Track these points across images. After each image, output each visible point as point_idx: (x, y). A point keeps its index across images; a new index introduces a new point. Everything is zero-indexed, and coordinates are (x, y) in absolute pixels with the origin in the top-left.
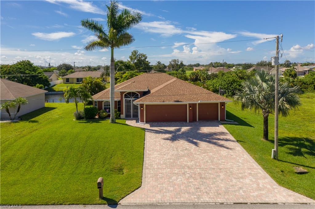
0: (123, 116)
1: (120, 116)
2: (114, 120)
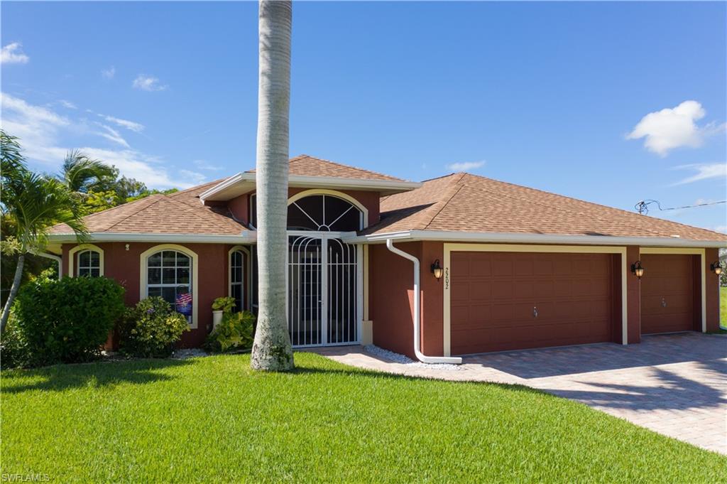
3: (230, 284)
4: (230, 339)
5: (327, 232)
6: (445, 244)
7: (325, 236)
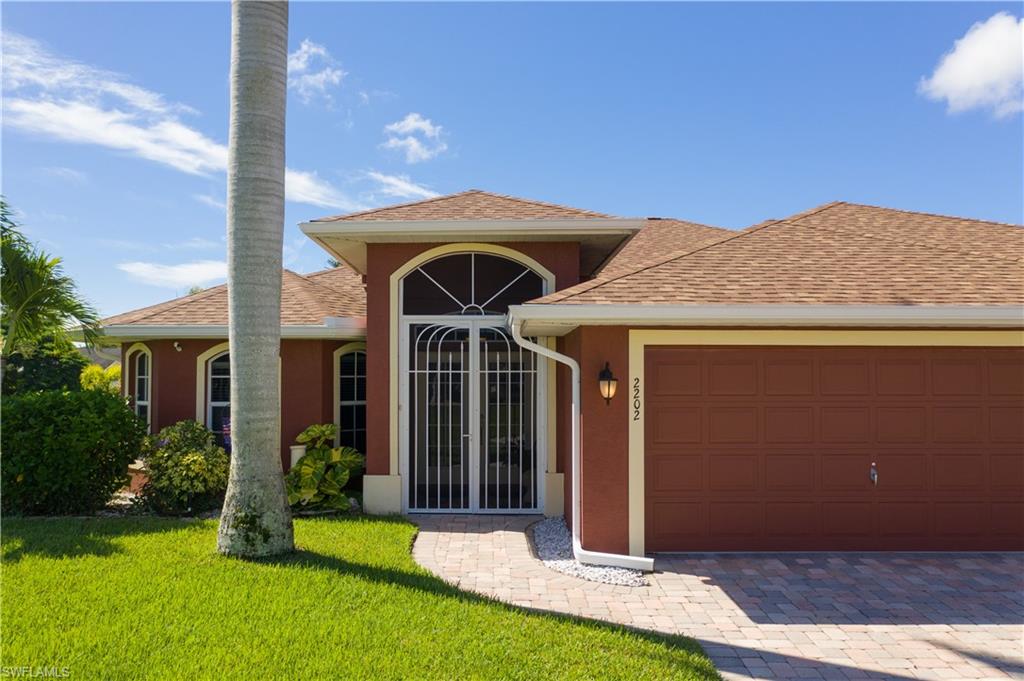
0: (386, 488)
1: (355, 487)
2: (266, 522)
3: (337, 403)
4: (300, 492)
5: (480, 317)
6: (630, 331)
7: (474, 324)
